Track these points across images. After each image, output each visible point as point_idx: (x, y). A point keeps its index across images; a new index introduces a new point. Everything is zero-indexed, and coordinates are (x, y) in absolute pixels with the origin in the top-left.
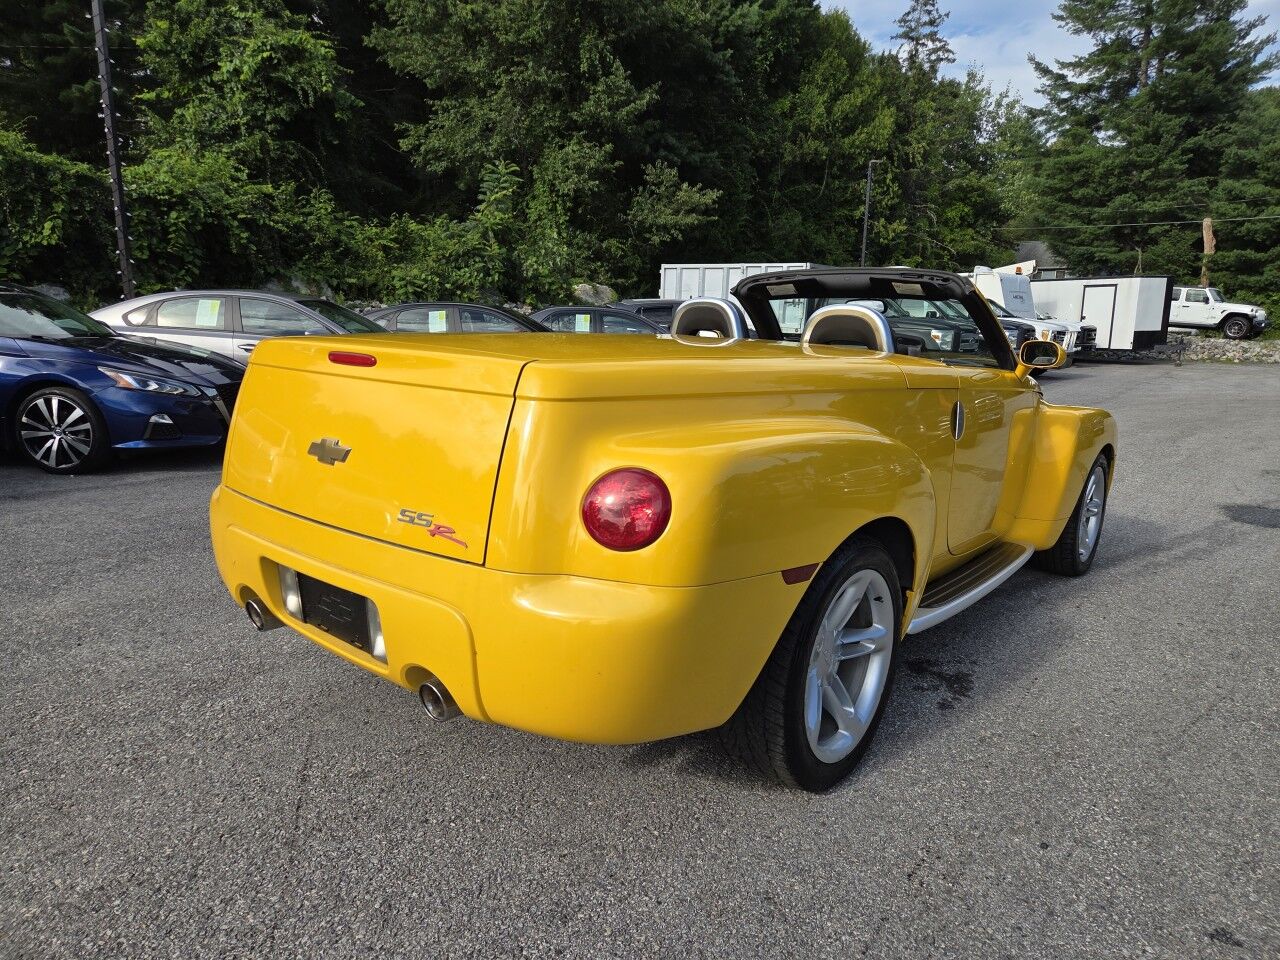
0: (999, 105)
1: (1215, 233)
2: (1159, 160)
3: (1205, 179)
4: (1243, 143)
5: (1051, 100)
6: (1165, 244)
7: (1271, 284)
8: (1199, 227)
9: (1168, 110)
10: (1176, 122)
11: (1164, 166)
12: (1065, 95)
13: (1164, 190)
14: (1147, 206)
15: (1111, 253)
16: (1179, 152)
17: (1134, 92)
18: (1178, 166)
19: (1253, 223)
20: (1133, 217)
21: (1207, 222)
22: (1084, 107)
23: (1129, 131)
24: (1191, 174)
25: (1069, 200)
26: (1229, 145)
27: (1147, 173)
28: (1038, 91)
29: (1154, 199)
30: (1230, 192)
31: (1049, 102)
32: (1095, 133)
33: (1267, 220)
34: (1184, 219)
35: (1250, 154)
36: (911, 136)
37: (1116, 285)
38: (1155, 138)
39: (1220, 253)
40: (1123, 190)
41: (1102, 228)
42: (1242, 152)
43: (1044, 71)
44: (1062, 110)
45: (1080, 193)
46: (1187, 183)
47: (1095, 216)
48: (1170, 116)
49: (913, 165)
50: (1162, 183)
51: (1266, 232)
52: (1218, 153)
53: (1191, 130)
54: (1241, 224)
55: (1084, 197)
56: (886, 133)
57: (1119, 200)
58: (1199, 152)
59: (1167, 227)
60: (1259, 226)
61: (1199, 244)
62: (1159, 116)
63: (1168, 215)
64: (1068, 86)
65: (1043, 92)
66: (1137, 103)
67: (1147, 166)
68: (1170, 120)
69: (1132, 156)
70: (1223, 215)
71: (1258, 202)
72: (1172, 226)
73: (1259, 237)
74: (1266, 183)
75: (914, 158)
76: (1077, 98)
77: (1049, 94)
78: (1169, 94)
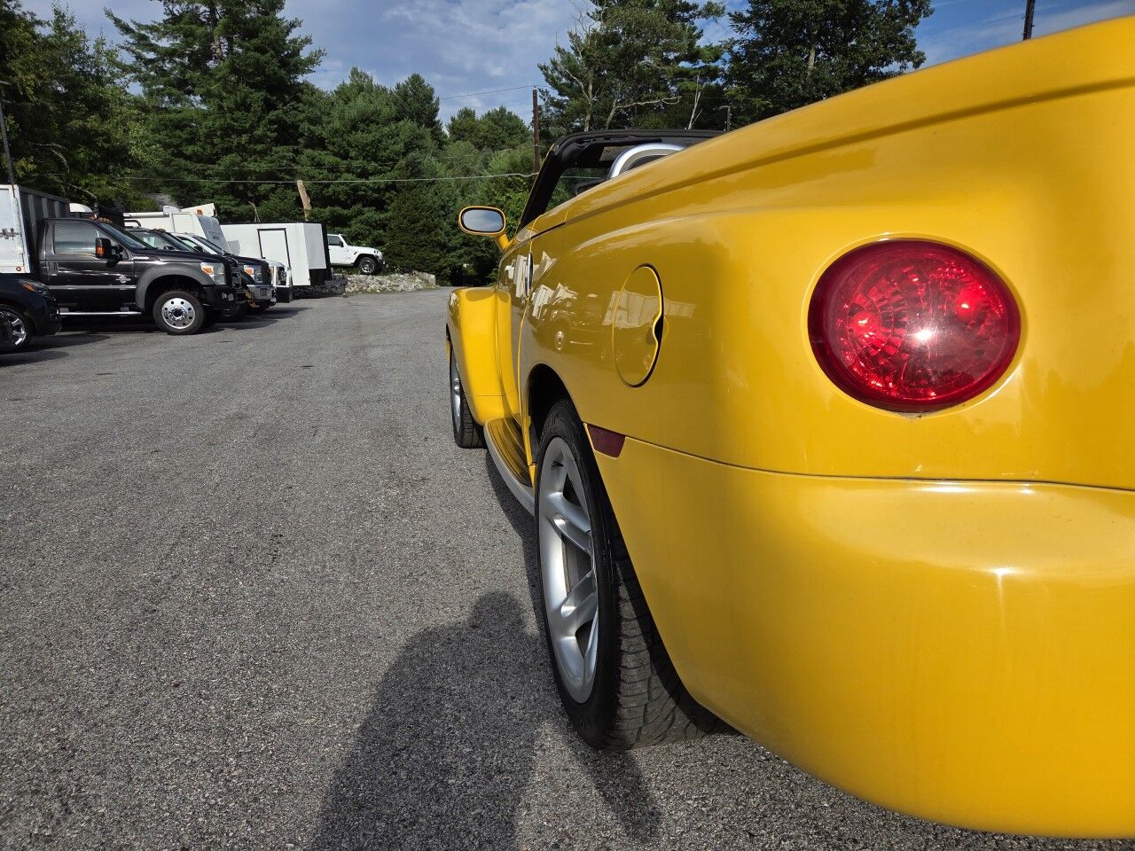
0: (98, 51)
1: (308, 192)
2: (253, 128)
3: (291, 147)
4: (313, 121)
5: (137, 58)
6: (274, 199)
7: (359, 234)
8: (295, 188)
9: (252, 86)
10: (257, 96)
11: (258, 132)
12: (151, 55)
13: (263, 153)
14: (252, 166)
15: (234, 206)
16: (266, 122)
17: (211, 64)
18: (269, 133)
19: (336, 185)
20: (242, 175)
21: (300, 183)
22: (172, 69)
23: (220, 98)
24: (277, 142)
25: (180, 155)
26: (302, 121)
27: (245, 138)
28: (123, 47)
29: (256, 161)
30: (313, 159)
31: (135, 59)
32: (187, 96)
33: (343, 184)
34: (282, 179)
35: (317, 130)
37: (284, 229)
38: (244, 106)
39: (316, 209)
40: (228, 151)
41: (218, 184)
42: (312, 127)
43: (126, 30)
44: (151, 70)
45: (189, 150)
46: (280, 149)
47: (209, 172)
48: (250, 90)
49: (26, 98)
50: (259, 147)
51: (346, 193)
52: (295, 126)
53: (269, 106)
54: (328, 186)
55: (195, 153)
57: (226, 160)
58: (278, 121)
59: (273, 186)
60: (340, 188)
61: (299, 201)
62: (243, 87)
63: (270, 176)
64: (153, 48)
65: (128, 49)
66: (220, 75)
67: (245, 131)
68: (251, 93)
69: (229, 120)
70: (312, 178)
71: (334, 169)
72: (277, 184)
73: (343, 198)
74: (335, 154)
75: (24, 90)
76: (164, 61)
77: (133, 52)
78: (246, 70)
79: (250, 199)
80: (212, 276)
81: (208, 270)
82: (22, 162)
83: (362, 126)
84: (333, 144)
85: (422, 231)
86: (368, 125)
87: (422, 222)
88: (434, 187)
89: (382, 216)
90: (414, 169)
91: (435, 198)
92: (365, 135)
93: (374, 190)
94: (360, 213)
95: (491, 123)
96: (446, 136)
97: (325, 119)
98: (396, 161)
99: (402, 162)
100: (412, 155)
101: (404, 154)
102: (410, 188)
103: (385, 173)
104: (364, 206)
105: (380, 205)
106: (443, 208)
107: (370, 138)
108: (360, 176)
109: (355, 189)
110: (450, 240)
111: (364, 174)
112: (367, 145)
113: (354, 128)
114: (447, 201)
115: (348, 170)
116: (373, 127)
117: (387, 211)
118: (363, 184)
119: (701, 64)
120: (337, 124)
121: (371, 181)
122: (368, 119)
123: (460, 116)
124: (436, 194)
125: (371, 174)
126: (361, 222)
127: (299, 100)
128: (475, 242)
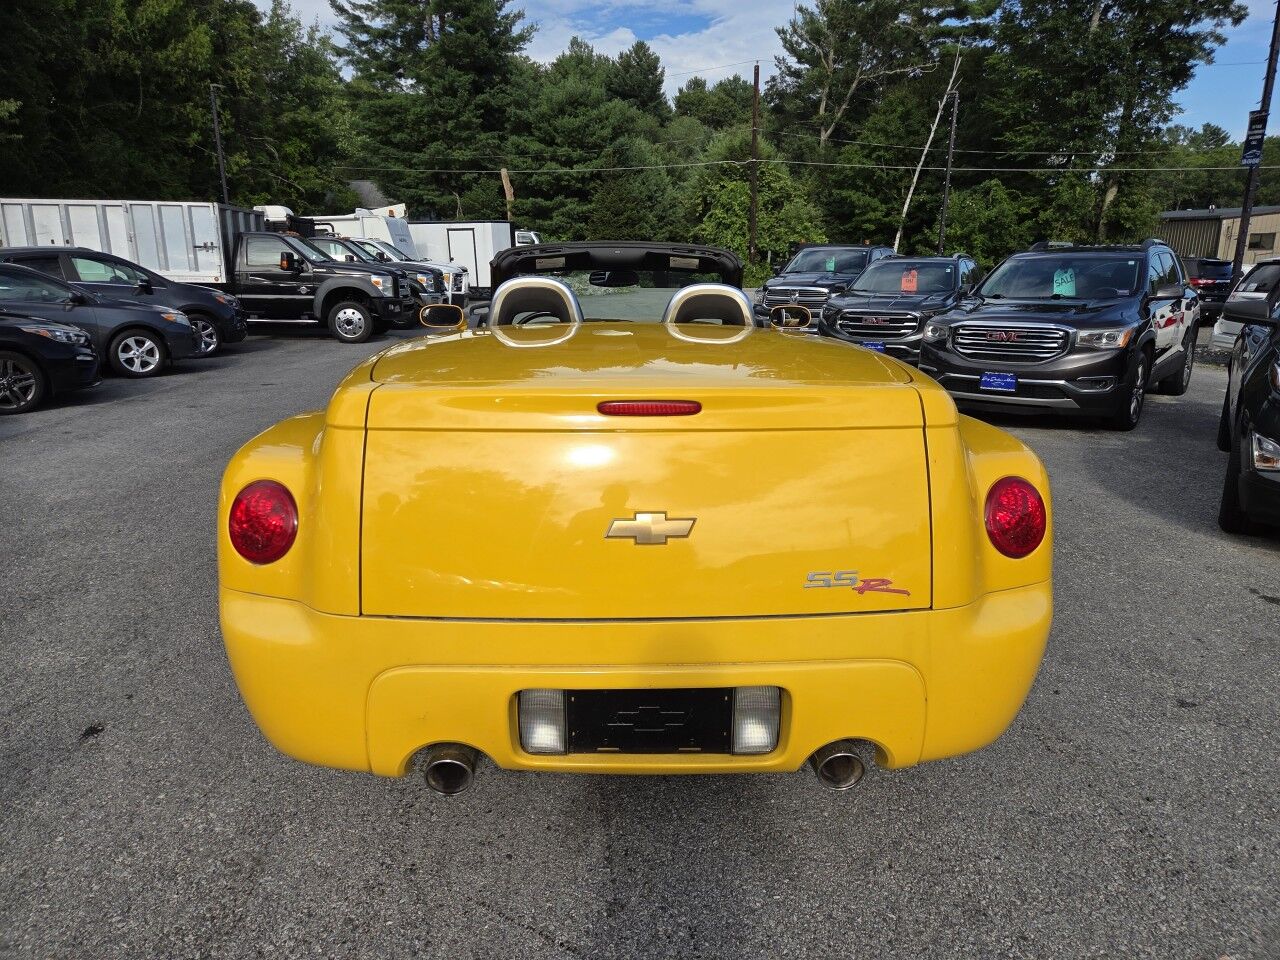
0: (311, 38)
1: (511, 181)
2: (459, 113)
3: (496, 134)
4: (519, 105)
5: (351, 40)
6: (477, 190)
7: (559, 227)
8: (498, 177)
9: (459, 67)
10: (467, 78)
11: (464, 118)
12: (364, 37)
13: (468, 141)
14: (457, 155)
15: (438, 196)
16: (472, 107)
17: (423, 45)
18: (474, 120)
19: (540, 175)
20: (447, 164)
21: (504, 172)
22: (384, 52)
23: (429, 83)
24: (485, 128)
25: (388, 142)
26: (509, 105)
27: (451, 124)
28: (337, 29)
29: (460, 149)
30: (518, 147)
31: (349, 42)
32: (398, 80)
33: (547, 173)
34: (486, 168)
35: (525, 114)
36: (232, 59)
37: (473, 229)
38: (451, 91)
39: (519, 200)
40: (434, 138)
41: (423, 173)
42: (519, 112)
43: (341, 10)
44: (364, 53)
45: (398, 137)
46: (483, 136)
47: (415, 160)
48: (459, 73)
49: (242, 91)
50: (465, 134)
51: (549, 183)
52: (501, 110)
53: (477, 89)
54: (531, 175)
55: (402, 141)
56: (206, 51)
57: (434, 147)
58: (486, 106)
59: (476, 175)
60: (543, 178)
61: (502, 191)
62: (452, 71)
63: (474, 164)
64: (366, 29)
65: (342, 31)
66: (430, 57)
67: (452, 118)
68: (460, 76)
69: (436, 106)
70: (515, 167)
71: (538, 158)
72: (480, 174)
73: (545, 188)
74: (541, 141)
75: (241, 84)
76: (376, 43)
77: (348, 34)
78: (455, 51)
79: (454, 188)
80: (380, 288)
81: (378, 283)
82: (237, 157)
83: (569, 109)
84: (540, 129)
85: (626, 223)
86: (576, 109)
87: (626, 215)
88: (643, 175)
89: (585, 208)
90: (622, 157)
91: (643, 188)
92: (572, 119)
93: (577, 180)
94: (563, 205)
95: (722, 95)
96: (670, 111)
97: (533, 101)
98: (601, 147)
99: (609, 149)
100: (621, 140)
101: (613, 139)
102: (616, 177)
103: (591, 160)
104: (566, 197)
105: (583, 196)
106: (650, 198)
107: (577, 122)
108: (564, 164)
109: (558, 178)
110: (655, 234)
111: (569, 163)
112: (573, 131)
113: (562, 111)
114: (655, 192)
115: (553, 159)
116: (582, 109)
117: (590, 202)
118: (566, 174)
119: (969, 21)
120: (544, 108)
121: (578, 169)
122: (576, 101)
123: (689, 87)
124: (644, 184)
125: (577, 162)
126: (563, 215)
127: (506, 81)
128: (682, 236)
